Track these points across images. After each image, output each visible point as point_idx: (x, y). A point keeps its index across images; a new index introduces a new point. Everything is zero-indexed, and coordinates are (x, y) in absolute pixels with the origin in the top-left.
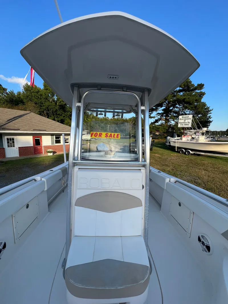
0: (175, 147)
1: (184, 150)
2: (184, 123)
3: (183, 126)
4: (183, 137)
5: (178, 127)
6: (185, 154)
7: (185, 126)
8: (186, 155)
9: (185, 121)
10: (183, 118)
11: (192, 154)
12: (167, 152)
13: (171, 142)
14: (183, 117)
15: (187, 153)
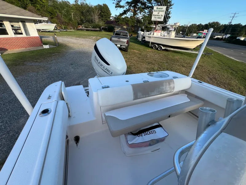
0: (149, 42)
1: (157, 46)
2: (158, 16)
3: (156, 19)
4: (155, 32)
5: (152, 20)
6: (157, 49)
7: (158, 19)
8: (159, 50)
9: (158, 13)
10: (157, 10)
11: (163, 50)
12: (142, 48)
13: (146, 37)
14: (157, 8)
15: (160, 49)
